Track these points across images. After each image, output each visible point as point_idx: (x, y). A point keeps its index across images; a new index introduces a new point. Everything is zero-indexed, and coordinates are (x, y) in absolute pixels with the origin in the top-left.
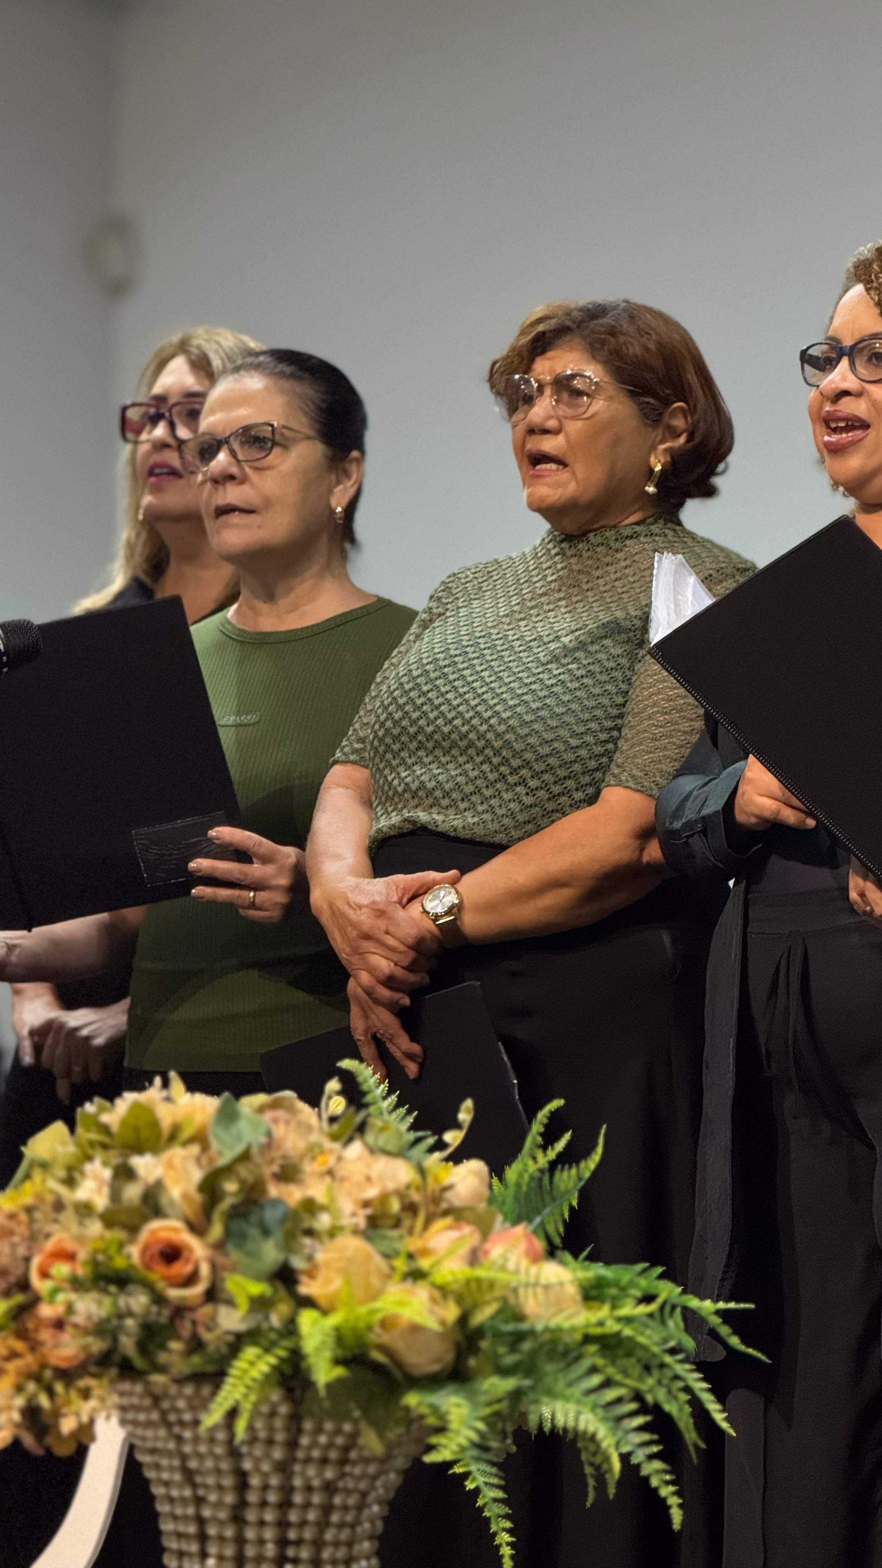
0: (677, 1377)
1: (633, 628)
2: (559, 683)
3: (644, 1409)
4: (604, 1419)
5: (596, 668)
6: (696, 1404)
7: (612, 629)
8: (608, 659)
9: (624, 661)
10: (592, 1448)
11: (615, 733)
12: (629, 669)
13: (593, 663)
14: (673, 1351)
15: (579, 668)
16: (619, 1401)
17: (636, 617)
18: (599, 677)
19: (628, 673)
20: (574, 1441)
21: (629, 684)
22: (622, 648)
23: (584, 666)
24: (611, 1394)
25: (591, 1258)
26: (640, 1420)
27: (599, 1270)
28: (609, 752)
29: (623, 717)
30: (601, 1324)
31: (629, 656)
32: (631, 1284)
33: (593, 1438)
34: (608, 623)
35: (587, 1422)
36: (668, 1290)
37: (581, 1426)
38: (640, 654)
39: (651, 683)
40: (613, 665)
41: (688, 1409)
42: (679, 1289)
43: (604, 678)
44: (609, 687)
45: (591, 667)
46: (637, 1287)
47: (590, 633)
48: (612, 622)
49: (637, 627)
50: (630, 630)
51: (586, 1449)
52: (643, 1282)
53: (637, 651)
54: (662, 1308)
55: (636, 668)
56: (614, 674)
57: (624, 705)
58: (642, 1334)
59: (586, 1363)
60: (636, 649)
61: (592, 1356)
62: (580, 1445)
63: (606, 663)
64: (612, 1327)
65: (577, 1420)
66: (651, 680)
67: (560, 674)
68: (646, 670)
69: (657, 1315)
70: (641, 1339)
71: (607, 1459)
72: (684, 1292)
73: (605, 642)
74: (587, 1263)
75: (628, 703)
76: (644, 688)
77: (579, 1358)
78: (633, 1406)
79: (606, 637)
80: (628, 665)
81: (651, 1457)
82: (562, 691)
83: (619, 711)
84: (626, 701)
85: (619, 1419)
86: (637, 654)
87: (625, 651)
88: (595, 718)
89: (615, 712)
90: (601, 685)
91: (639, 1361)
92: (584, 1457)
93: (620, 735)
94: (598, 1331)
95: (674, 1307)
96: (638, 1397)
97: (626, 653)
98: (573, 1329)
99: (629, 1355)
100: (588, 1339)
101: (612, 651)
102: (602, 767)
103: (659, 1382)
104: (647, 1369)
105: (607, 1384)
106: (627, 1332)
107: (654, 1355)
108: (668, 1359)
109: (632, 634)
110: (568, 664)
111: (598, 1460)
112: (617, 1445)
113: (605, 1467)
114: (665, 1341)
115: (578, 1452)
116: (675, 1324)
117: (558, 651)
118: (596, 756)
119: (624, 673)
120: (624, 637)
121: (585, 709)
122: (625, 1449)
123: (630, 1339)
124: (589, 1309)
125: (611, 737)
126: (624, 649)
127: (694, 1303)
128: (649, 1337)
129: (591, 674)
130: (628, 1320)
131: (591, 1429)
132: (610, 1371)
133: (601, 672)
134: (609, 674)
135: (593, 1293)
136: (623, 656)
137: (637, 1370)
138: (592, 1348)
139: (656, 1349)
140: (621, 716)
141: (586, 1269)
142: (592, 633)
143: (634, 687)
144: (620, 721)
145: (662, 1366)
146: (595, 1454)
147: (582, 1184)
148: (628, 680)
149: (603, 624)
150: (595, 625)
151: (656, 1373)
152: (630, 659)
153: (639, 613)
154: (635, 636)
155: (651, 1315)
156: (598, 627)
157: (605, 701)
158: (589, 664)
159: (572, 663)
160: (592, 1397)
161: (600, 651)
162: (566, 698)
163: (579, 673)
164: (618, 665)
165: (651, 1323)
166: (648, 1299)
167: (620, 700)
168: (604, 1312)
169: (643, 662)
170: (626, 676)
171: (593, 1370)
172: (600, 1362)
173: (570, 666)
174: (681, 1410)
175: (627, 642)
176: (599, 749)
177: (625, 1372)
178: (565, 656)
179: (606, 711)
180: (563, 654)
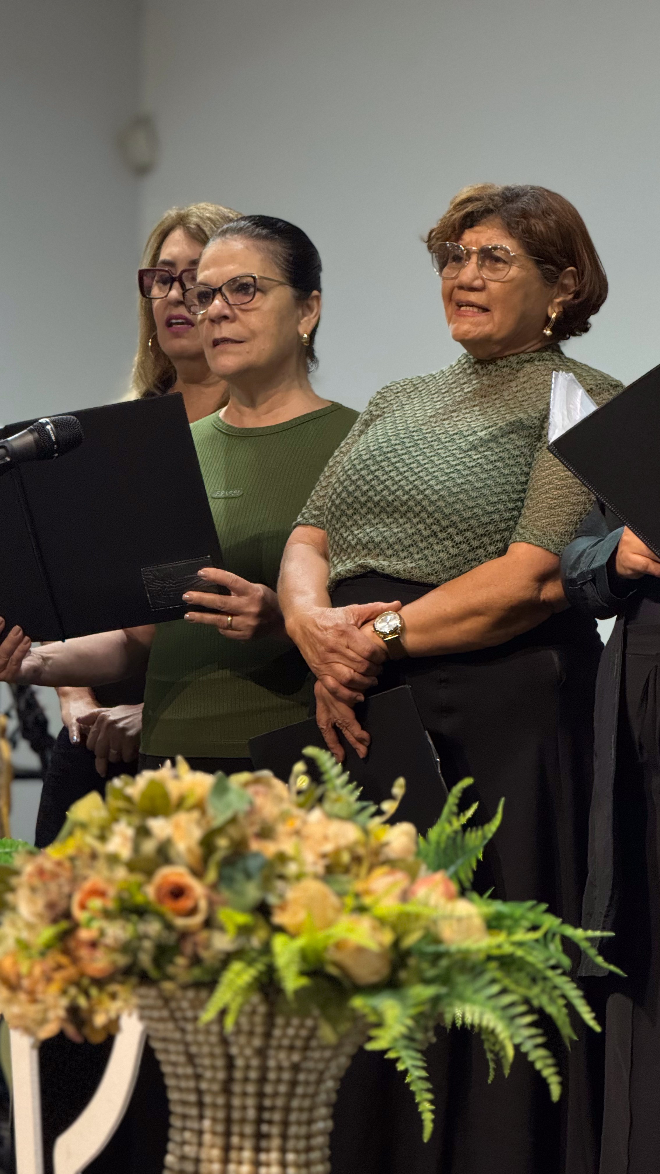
0: (555, 987)
1: (533, 426)
2: (478, 465)
3: (531, 1010)
4: (502, 1018)
5: (505, 455)
6: (570, 1006)
7: (517, 427)
8: (514, 449)
9: (526, 450)
10: (492, 1039)
11: (519, 504)
12: (530, 456)
13: (503, 451)
14: (554, 968)
15: (492, 455)
16: (512, 1005)
17: (536, 418)
18: (507, 461)
19: (529, 459)
20: (479, 1034)
21: (530, 468)
22: (524, 440)
23: (497, 453)
24: (507, 999)
25: (493, 897)
26: (528, 1019)
27: (498, 906)
28: (515, 518)
29: (525, 491)
30: (499, 946)
31: (530, 447)
32: (523, 917)
33: (493, 1032)
34: (514, 422)
35: (489, 1021)
36: (551, 922)
37: (484, 1023)
38: (539, 445)
39: (547, 467)
40: (518, 453)
41: (565, 1011)
42: (559, 920)
43: (511, 462)
44: (515, 469)
45: (501, 454)
46: (527, 919)
47: (501, 428)
48: (517, 421)
49: (536, 425)
50: (531, 427)
51: (488, 1040)
52: (531, 916)
53: (536, 443)
54: (545, 935)
55: (535, 456)
56: (519, 459)
57: (526, 483)
58: (530, 954)
59: (487, 977)
60: (535, 442)
61: (493, 970)
62: (483, 1037)
63: (513, 452)
64: (508, 949)
65: (481, 1019)
66: (547, 465)
67: (478, 459)
68: (543, 457)
69: (542, 941)
70: (530, 959)
71: (503, 1048)
72: (563, 922)
73: (512, 436)
74: (490, 901)
75: (529, 481)
76: (542, 470)
77: (482, 973)
78: (522, 1008)
79: (513, 433)
80: (529, 453)
81: (537, 1046)
82: (480, 471)
83: (523, 487)
84: (528, 480)
85: (513, 1018)
86: (536, 445)
87: (527, 443)
88: (505, 492)
89: (519, 488)
90: (509, 468)
91: (528, 974)
92: (486, 1046)
93: (523, 505)
94: (496, 952)
95: (554, 935)
96: (527, 1001)
97: (527, 445)
98: (479, 951)
99: (520, 970)
100: (490, 958)
101: (517, 442)
102: (510, 528)
103: (543, 991)
104: (534, 980)
105: (504, 991)
106: (519, 953)
107: (539, 971)
108: (550, 973)
109: (532, 431)
110: (484, 451)
111: (497, 1048)
112: (511, 1037)
113: (502, 1054)
114: (548, 959)
115: (482, 1042)
116: (555, 947)
117: (476, 442)
118: (505, 519)
119: (526, 459)
120: (525, 433)
121: (498, 484)
122: (518, 1040)
123: (521, 959)
124: (491, 935)
125: (516, 506)
126: (525, 441)
127: (570, 931)
128: (536, 957)
129: (501, 459)
130: (520, 944)
131: (492, 1025)
132: (507, 982)
133: (509, 458)
134: (515, 460)
135: (494, 923)
136: (525, 447)
137: (526, 981)
138: (493, 965)
139: (541, 966)
140: (524, 491)
141: (488, 905)
142: (502, 429)
143: (534, 469)
144: (522, 495)
145: (545, 979)
146: (494, 1044)
147: (486, 842)
148: (529, 464)
149: (510, 423)
150: (505, 423)
151: (541, 984)
152: (531, 449)
153: (538, 415)
154: (535, 432)
155: (537, 941)
156: (507, 425)
157: (513, 479)
158: (500, 452)
159: (487, 451)
160: (492, 1003)
161: (508, 442)
162: (484, 476)
163: (492, 458)
164: (522, 453)
165: (537, 946)
166: (535, 928)
167: (523, 479)
168: (501, 938)
169: (540, 451)
170: (528, 461)
171: (493, 981)
172: (498, 974)
173: (486, 453)
174: (559, 1011)
175: (528, 436)
176: (507, 515)
177: (517, 983)
178: (482, 446)
179: (513, 487)
180: (480, 444)
